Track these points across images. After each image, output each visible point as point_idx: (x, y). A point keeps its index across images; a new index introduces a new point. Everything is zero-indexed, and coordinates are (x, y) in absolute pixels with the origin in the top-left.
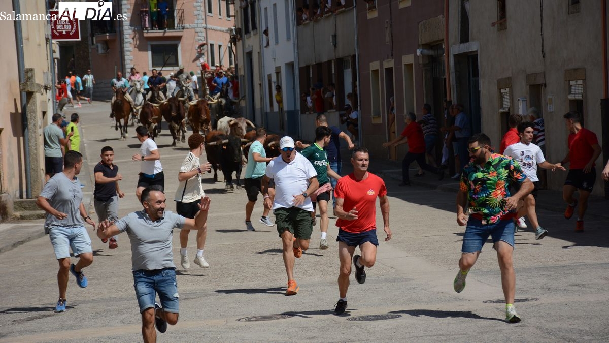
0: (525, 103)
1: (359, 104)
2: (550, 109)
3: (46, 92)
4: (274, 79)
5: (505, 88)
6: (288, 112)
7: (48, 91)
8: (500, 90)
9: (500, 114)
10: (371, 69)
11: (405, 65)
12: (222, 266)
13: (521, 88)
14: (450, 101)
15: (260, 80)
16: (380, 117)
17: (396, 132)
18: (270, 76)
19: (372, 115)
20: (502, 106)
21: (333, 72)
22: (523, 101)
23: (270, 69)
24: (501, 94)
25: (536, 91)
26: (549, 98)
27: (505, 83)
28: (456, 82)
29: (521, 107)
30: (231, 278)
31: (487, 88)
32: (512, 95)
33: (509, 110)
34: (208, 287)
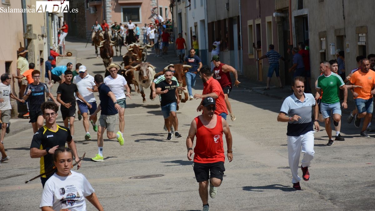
0: (334, 46)
1: (241, 46)
2: (348, 51)
3: (43, 39)
4: (193, 30)
5: (323, 37)
6: (202, 51)
7: (44, 38)
8: (320, 38)
9: (320, 54)
10: (248, 24)
11: (267, 22)
12: (133, 145)
13: (332, 38)
14: (292, 45)
15: (186, 30)
16: (253, 54)
17: (262, 63)
18: (191, 28)
19: (249, 53)
20: (321, 49)
21: (227, 27)
22: (332, 45)
23: (191, 24)
24: (321, 41)
25: (341, 39)
26: (347, 44)
27: (323, 35)
28: (296, 33)
29: (331, 49)
30: (136, 153)
31: (313, 37)
32: (327, 42)
33: (325, 51)
34: (121, 159)
